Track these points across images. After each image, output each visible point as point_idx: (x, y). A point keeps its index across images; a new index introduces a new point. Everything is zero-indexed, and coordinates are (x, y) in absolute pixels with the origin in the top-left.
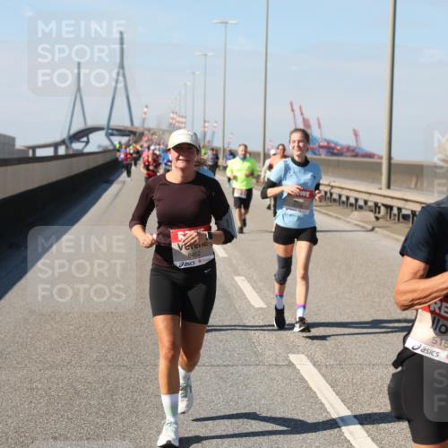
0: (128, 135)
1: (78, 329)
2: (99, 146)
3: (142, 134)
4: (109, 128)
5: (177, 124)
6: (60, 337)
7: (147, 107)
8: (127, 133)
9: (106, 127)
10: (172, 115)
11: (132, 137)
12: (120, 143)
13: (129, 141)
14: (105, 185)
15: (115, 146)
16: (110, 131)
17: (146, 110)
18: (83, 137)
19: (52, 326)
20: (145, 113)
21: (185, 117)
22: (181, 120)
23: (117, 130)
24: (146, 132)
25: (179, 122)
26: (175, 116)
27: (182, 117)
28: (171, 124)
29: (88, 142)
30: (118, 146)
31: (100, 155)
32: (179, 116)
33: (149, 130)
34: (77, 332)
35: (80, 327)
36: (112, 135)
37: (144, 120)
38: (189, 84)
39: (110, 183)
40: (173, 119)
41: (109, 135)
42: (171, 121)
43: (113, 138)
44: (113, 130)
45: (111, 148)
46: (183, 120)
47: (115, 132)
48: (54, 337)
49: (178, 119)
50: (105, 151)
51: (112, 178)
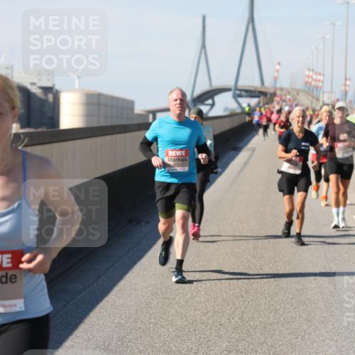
0: (258, 97)
1: (205, 314)
2: (226, 109)
3: (274, 95)
4: (236, 89)
5: (313, 83)
6: (186, 323)
7: (279, 64)
8: (257, 94)
9: (233, 88)
10: (307, 73)
11: (262, 98)
12: (249, 105)
13: (259, 102)
14: (233, 152)
15: (243, 109)
16: (238, 92)
17: (278, 67)
18: (207, 99)
19: (176, 310)
20: (278, 71)
21: (323, 75)
22: (318, 77)
23: (245, 91)
24: (278, 92)
25: (315, 80)
26: (311, 74)
27: (320, 74)
28: (306, 83)
29: (213, 105)
30: (247, 109)
31: (227, 119)
32: (316, 74)
33: (282, 89)
34: (203, 317)
35: (207, 313)
36: (240, 96)
37: (276, 79)
38: (327, 37)
39: (237, 150)
40: (308, 77)
41: (236, 97)
42: (307, 79)
43: (240, 100)
44: (241, 90)
45: (239, 111)
46: (321, 78)
47: (243, 93)
48: (179, 323)
49: (314, 77)
50: (232, 115)
51: (240, 145)
